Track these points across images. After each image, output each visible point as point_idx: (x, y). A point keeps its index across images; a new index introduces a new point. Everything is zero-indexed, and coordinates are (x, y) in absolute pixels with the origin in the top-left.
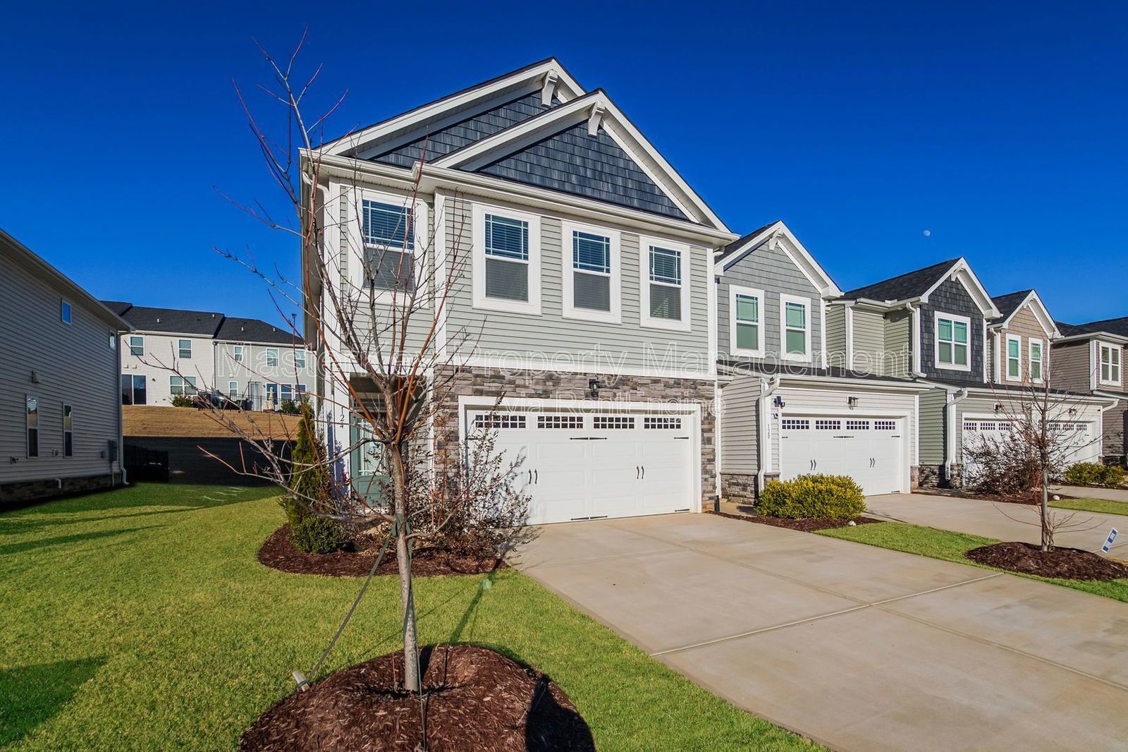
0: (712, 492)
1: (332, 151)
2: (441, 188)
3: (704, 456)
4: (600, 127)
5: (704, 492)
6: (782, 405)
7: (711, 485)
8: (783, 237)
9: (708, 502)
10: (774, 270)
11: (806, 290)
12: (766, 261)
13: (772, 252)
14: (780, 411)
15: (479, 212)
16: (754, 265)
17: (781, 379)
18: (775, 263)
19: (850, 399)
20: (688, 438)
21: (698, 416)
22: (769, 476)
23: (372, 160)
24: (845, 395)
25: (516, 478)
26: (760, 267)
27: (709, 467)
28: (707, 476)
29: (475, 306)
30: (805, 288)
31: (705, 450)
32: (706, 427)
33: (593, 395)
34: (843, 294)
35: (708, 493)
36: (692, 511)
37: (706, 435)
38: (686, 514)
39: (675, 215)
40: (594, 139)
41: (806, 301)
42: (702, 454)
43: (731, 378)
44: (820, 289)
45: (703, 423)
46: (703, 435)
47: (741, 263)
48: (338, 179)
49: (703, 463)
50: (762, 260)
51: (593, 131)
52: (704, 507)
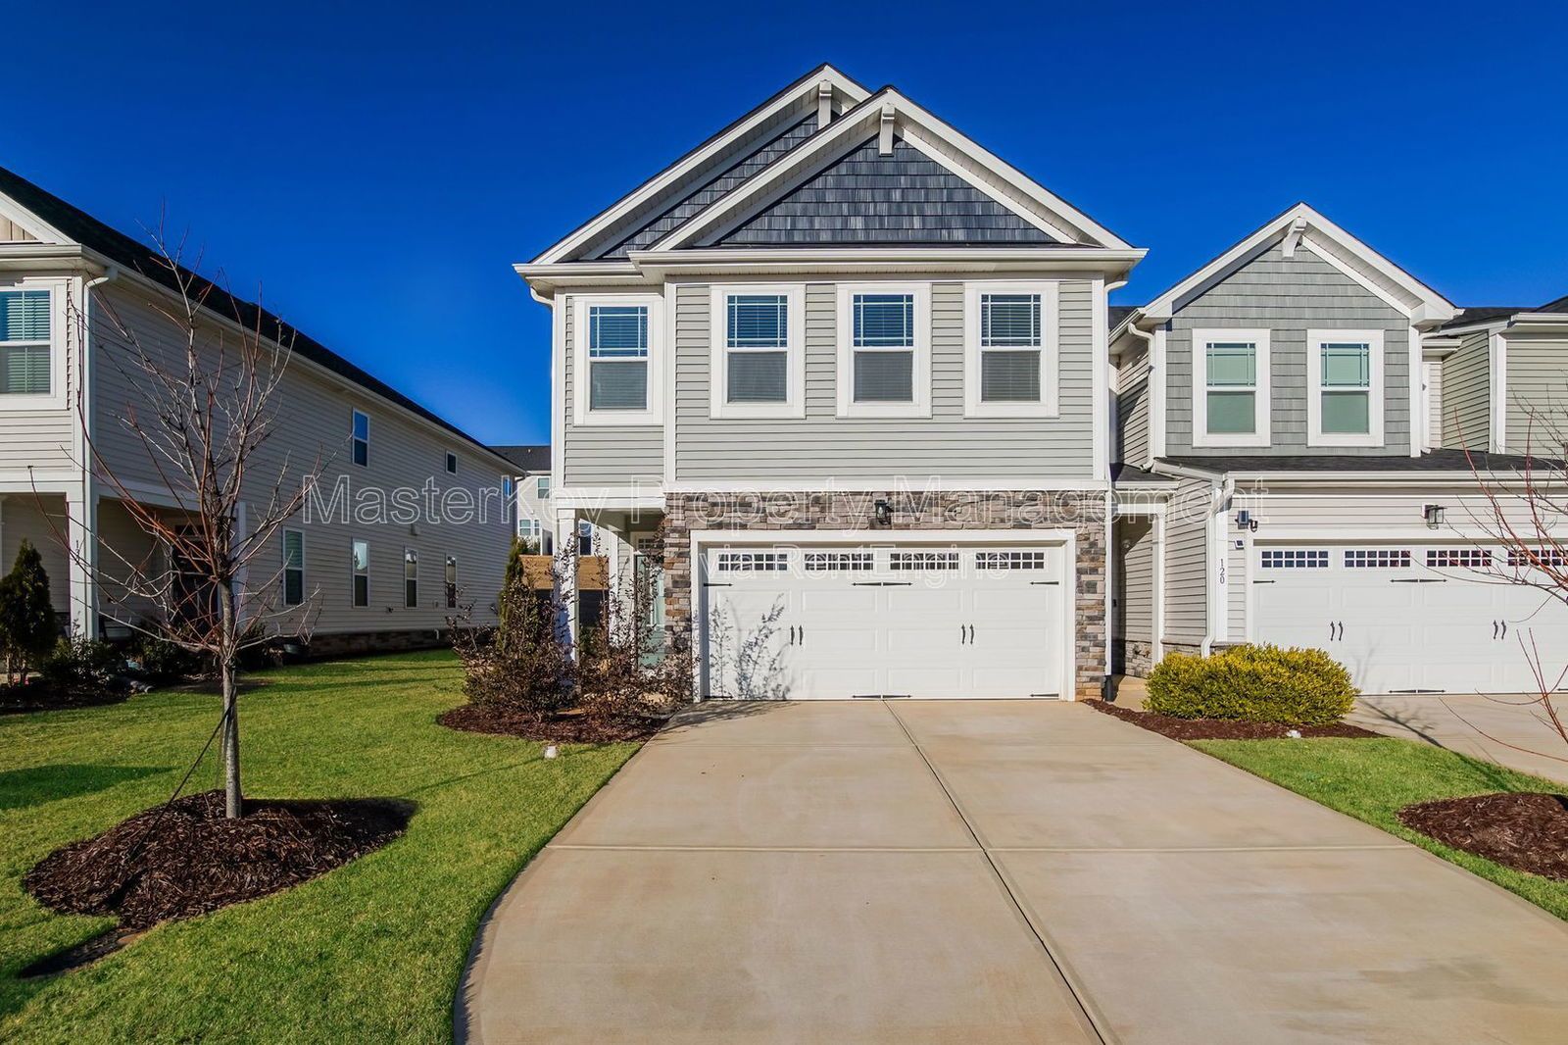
0: (1095, 669)
1: (548, 261)
2: (671, 275)
3: (1081, 612)
4: (896, 139)
5: (1080, 669)
6: (1254, 526)
7: (1094, 657)
8: (1309, 228)
9: (1089, 685)
10: (1294, 290)
11: (1372, 314)
12: (1275, 279)
13: (1290, 260)
14: (1249, 536)
15: (719, 296)
16: (1248, 290)
17: (1236, 481)
18: (1293, 279)
19: (1428, 509)
20: (1057, 583)
21: (1072, 549)
22: (1221, 648)
23: (600, 259)
24: (1417, 502)
25: (771, 636)
26: (1261, 290)
27: (1090, 629)
28: (1086, 644)
29: (713, 416)
30: (1370, 314)
31: (1083, 603)
32: (1085, 565)
33: (882, 522)
34: (1461, 312)
35: (1086, 670)
36: (1062, 697)
37: (1085, 578)
38: (1051, 702)
39: (1031, 239)
40: (891, 159)
41: (1375, 339)
42: (1078, 609)
43: (1176, 484)
44: (1406, 310)
45: (1079, 559)
46: (1078, 578)
47: (1218, 290)
48: (563, 289)
49: (1079, 623)
50: (1265, 279)
51: (885, 146)
52: (1079, 692)
